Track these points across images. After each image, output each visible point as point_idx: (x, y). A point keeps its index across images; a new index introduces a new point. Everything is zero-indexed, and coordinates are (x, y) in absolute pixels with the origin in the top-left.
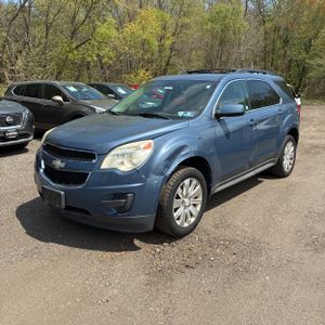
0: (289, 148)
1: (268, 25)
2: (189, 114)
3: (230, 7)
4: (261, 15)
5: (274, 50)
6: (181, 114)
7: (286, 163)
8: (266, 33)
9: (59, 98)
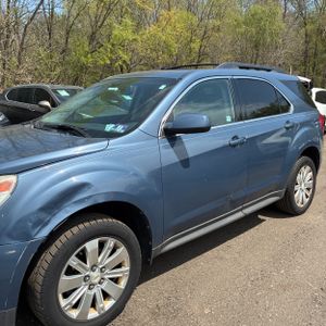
0: (305, 175)
1: (309, 27)
2: (120, 129)
3: (266, 9)
4: (302, 18)
5: (316, 54)
6: (109, 128)
7: (300, 196)
8: (306, 35)
9: (47, 103)
